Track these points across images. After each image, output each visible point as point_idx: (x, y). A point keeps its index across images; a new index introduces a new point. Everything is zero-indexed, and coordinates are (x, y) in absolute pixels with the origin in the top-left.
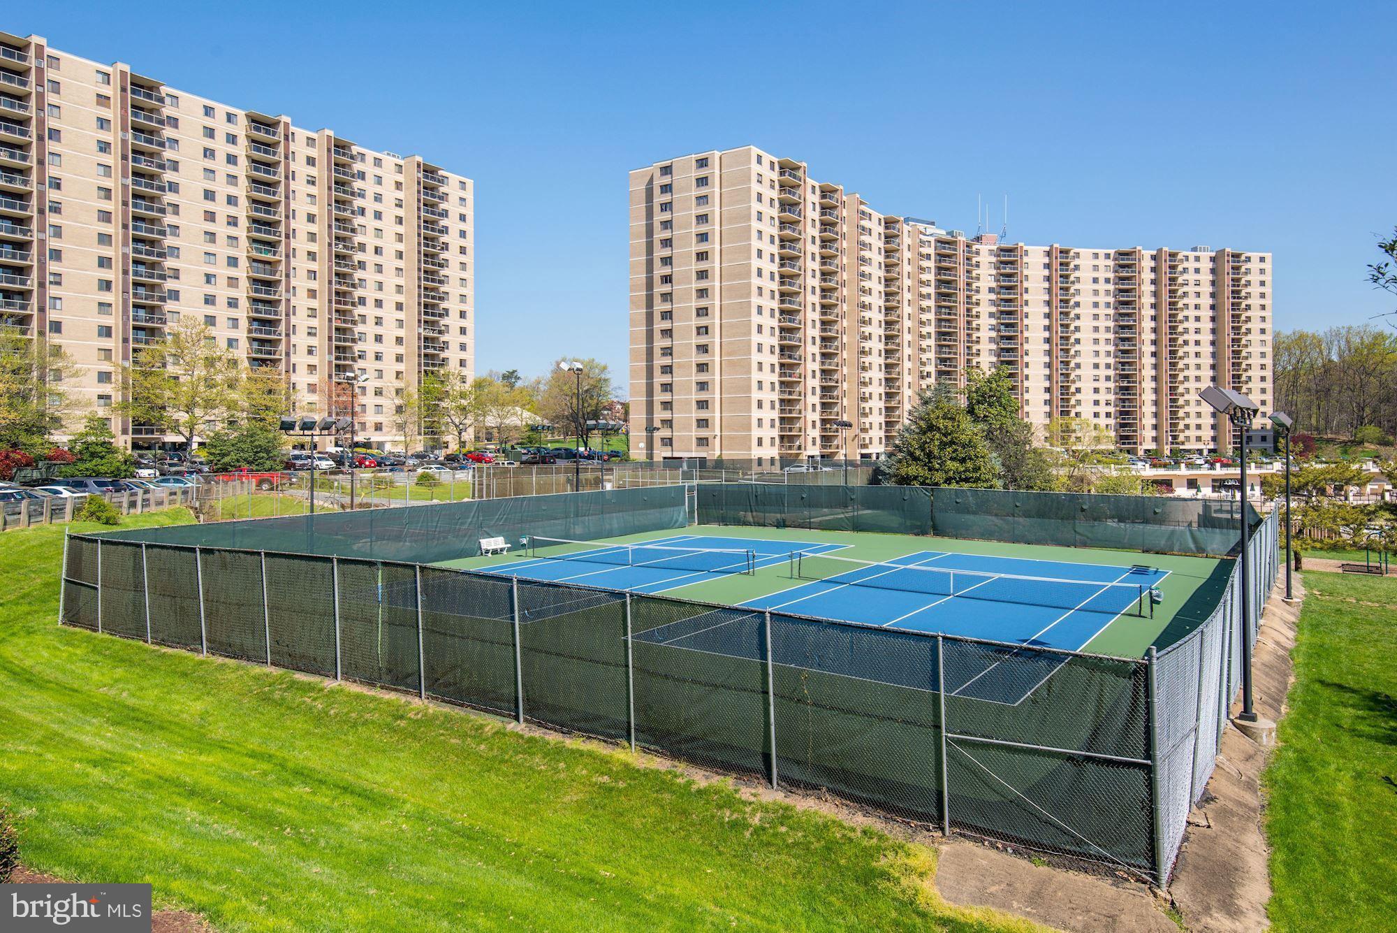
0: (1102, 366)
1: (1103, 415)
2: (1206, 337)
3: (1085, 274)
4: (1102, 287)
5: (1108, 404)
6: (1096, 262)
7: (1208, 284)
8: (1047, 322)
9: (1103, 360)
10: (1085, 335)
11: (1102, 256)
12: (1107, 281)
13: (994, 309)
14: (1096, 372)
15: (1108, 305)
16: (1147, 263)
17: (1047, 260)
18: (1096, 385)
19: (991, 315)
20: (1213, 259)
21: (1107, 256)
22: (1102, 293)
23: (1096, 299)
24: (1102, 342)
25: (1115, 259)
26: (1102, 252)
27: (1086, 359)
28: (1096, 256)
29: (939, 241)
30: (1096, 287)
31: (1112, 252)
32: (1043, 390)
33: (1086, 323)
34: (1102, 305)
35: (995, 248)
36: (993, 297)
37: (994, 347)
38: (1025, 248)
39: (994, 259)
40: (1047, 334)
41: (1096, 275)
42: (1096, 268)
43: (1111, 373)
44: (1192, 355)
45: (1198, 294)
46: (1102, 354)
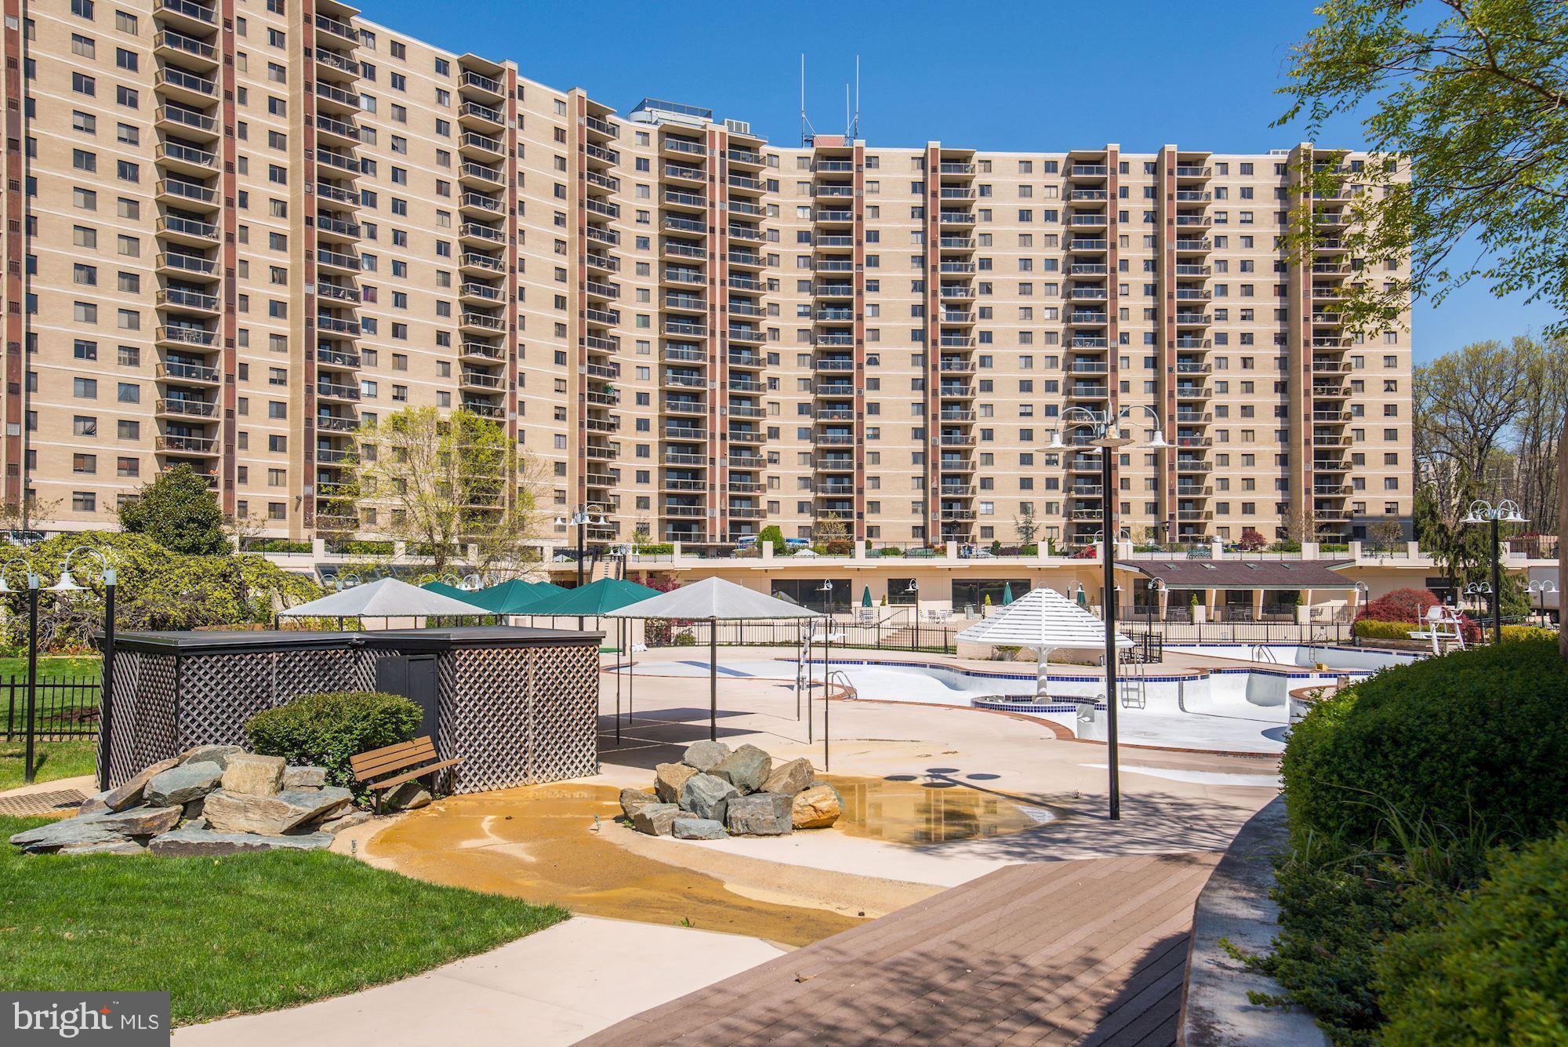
0: (1039, 387)
1: (1039, 484)
2: (1266, 327)
3: (1005, 202)
4: (1038, 227)
5: (1051, 462)
6: (1026, 179)
7: (1272, 219)
8: (918, 299)
9: (1040, 374)
10: (1005, 325)
11: (1038, 167)
12: (1051, 215)
13: (809, 275)
14: (1026, 398)
15: (1051, 264)
16: (1138, 180)
17: (918, 176)
18: (1026, 423)
19: (803, 285)
20: (1282, 169)
21: (1051, 167)
22: (1039, 240)
23: (1025, 253)
24: (1039, 338)
25: (1067, 173)
26: (1039, 158)
27: (1006, 371)
28: (1027, 166)
29: (669, 135)
30: (1025, 228)
31: (1061, 157)
32: (910, 434)
33: (1005, 301)
34: (1039, 265)
35: (810, 152)
36: (807, 249)
37: (809, 348)
38: (869, 151)
39: (809, 176)
40: (918, 323)
41: (1026, 204)
42: (1026, 190)
43: (1058, 399)
44: (1235, 363)
45: (1249, 241)
46: (1039, 362)
